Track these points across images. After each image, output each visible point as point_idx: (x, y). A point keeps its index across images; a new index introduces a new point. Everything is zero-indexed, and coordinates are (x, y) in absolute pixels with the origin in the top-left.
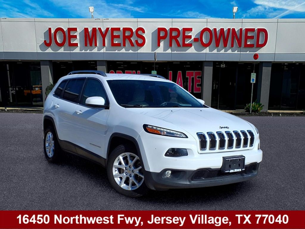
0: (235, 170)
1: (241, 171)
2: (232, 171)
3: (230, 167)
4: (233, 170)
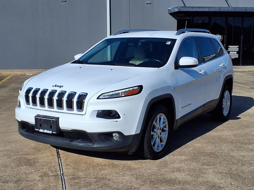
0: (45, 130)
1: (51, 133)
2: (41, 131)
3: (41, 127)
4: (43, 130)
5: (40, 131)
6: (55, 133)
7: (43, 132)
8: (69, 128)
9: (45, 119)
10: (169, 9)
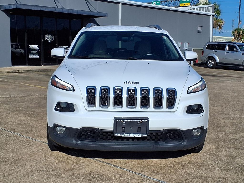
0: (131, 134)
1: (140, 136)
2: (126, 135)
3: (124, 131)
5: (123, 136)
6: (147, 135)
7: (128, 136)
8: (160, 128)
9: (132, 120)
10: (1, 5)
